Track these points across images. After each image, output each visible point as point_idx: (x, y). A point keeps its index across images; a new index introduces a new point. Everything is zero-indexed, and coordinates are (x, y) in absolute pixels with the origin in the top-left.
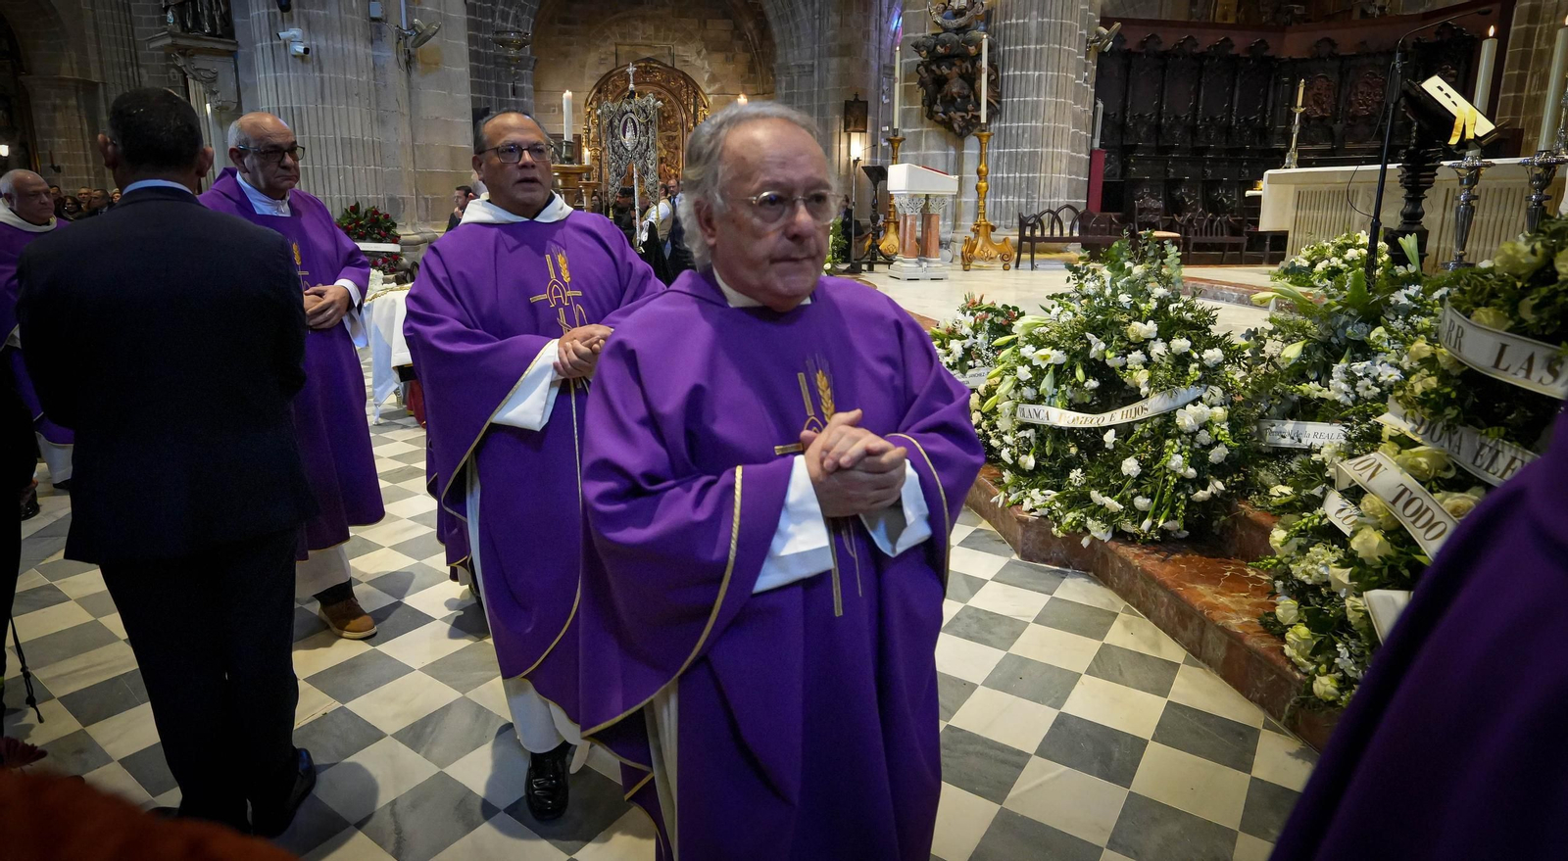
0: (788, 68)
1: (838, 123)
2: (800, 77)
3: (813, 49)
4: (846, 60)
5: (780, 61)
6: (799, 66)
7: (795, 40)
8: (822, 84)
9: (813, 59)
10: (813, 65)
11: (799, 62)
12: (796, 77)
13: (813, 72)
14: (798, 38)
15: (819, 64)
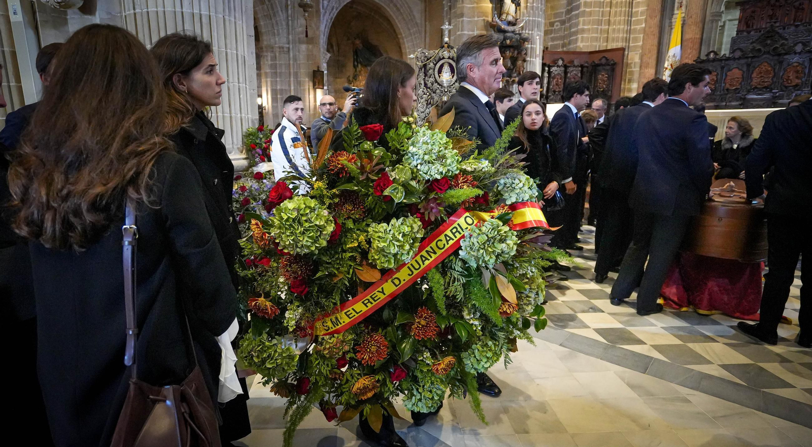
0: (273, 48)
1: (308, 84)
2: (280, 54)
3: (288, 38)
4: (310, 46)
5: (265, 43)
6: (280, 48)
7: (276, 31)
8: (295, 59)
9: (289, 44)
10: (289, 48)
11: (281, 45)
12: (277, 54)
13: (289, 51)
14: (278, 30)
15: (293, 48)
